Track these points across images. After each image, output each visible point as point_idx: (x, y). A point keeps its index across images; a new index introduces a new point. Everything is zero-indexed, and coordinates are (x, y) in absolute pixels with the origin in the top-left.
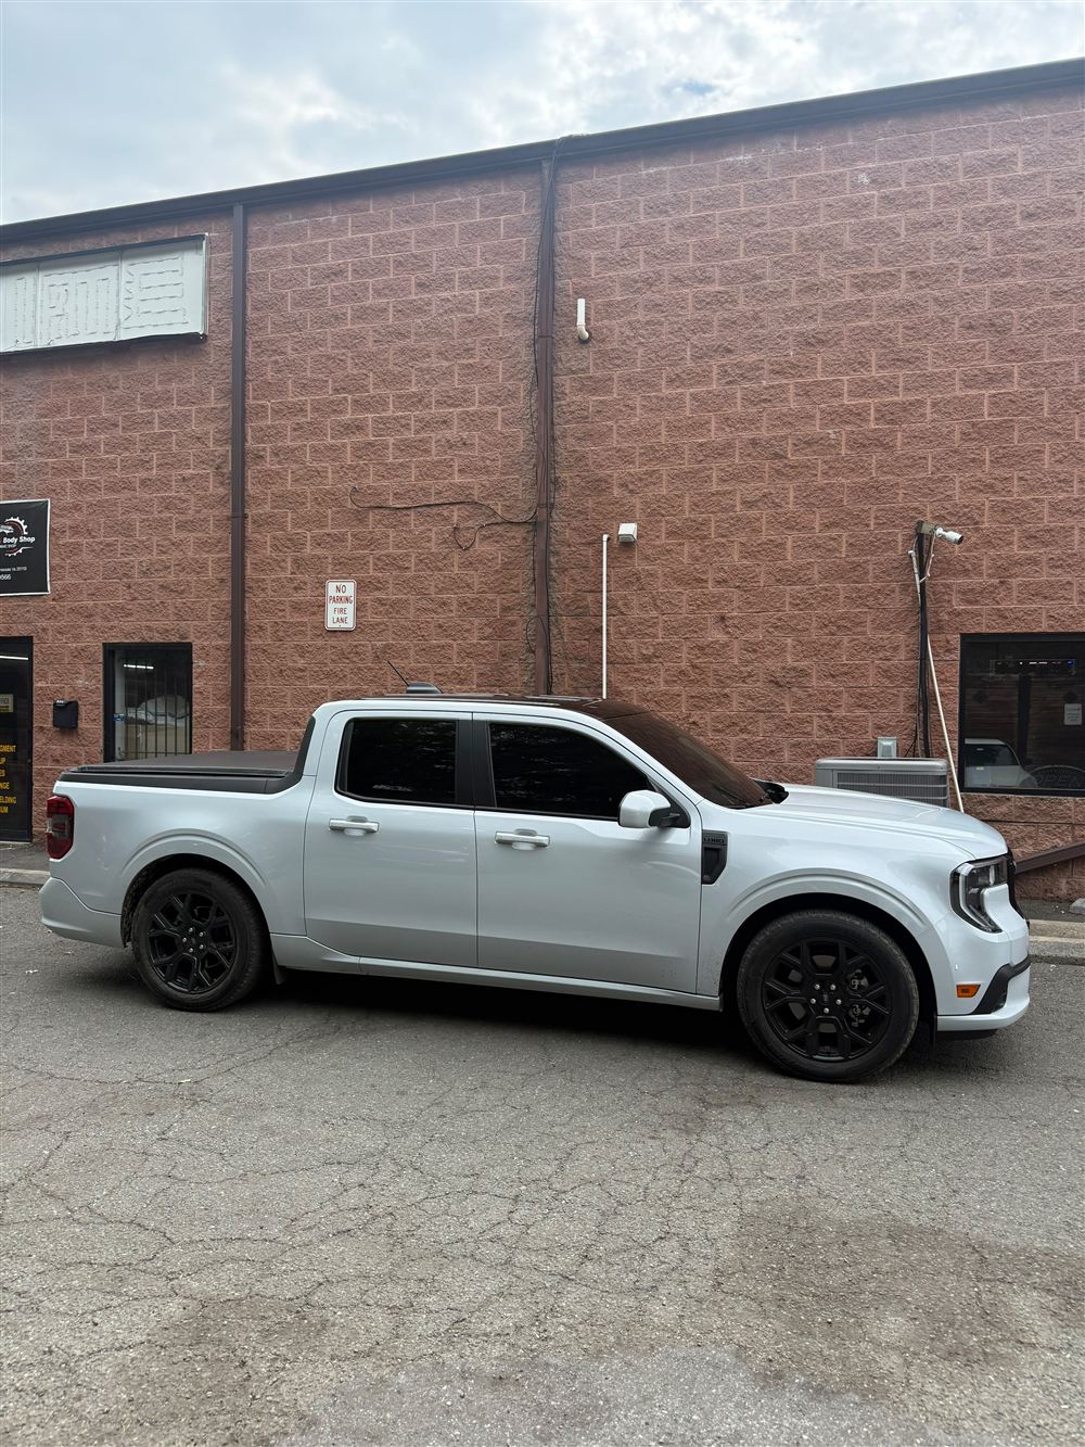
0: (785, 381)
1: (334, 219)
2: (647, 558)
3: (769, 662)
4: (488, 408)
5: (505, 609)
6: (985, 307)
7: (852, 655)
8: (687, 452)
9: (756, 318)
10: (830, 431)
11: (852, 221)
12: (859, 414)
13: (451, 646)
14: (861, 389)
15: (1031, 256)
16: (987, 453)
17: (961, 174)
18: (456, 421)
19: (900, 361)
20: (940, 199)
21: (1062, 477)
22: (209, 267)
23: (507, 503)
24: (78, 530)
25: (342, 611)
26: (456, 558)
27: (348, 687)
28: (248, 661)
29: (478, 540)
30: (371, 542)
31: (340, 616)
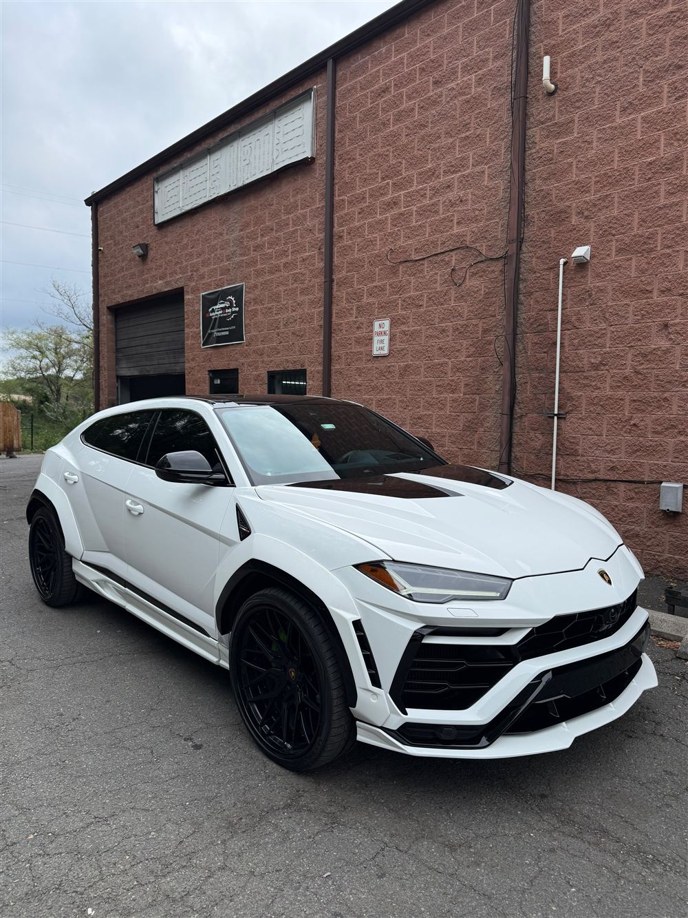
1: (383, 50)
4: (478, 169)
5: (485, 331)
8: (637, 173)
13: (447, 363)
18: (456, 184)
22: (316, 109)
23: (489, 243)
24: (256, 301)
25: (382, 341)
26: (453, 294)
27: (385, 397)
28: (332, 380)
29: (468, 277)
30: (400, 289)
31: (381, 346)
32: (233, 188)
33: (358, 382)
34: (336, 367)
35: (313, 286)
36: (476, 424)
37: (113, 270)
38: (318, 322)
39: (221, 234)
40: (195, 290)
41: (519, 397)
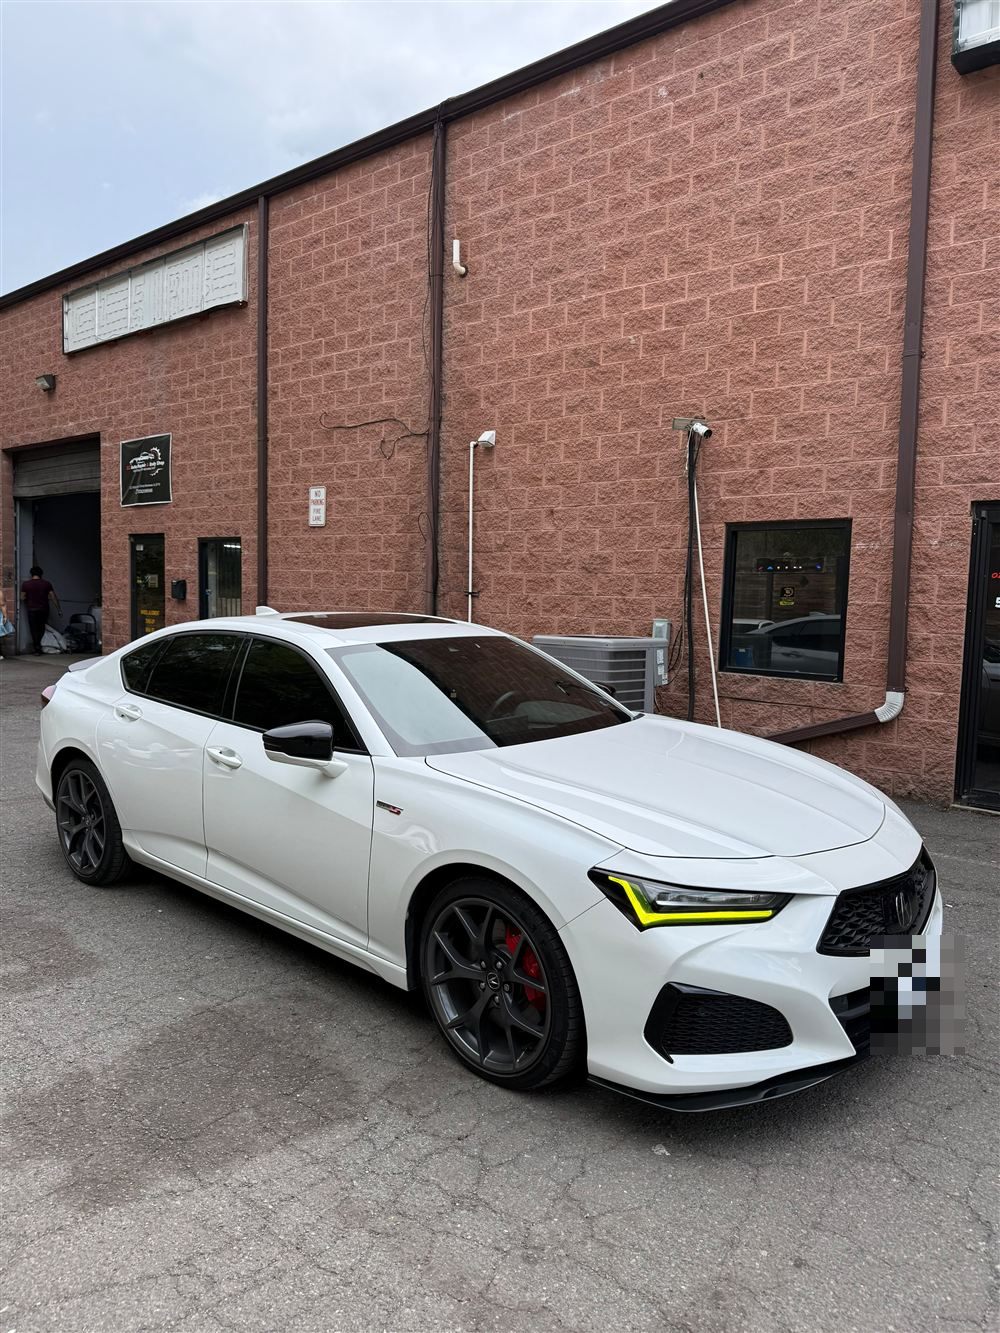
0: (599, 294)
1: (315, 197)
2: (501, 460)
3: (582, 551)
5: (413, 507)
6: (755, 202)
7: (642, 544)
8: (530, 365)
9: (579, 239)
10: (631, 337)
11: (653, 135)
12: (653, 319)
13: (380, 538)
14: (657, 294)
15: (797, 143)
16: (755, 345)
17: (741, 71)
18: (384, 352)
19: (688, 264)
20: (722, 99)
21: (817, 364)
22: (248, 248)
23: (413, 418)
24: (185, 455)
25: (318, 511)
26: (384, 467)
27: (322, 571)
28: (269, 551)
29: (396, 450)
30: (334, 456)
31: (317, 515)
32: (158, 322)
33: (296, 554)
34: (272, 536)
35: (247, 444)
36: (406, 601)
37: (10, 403)
38: (252, 485)
39: (145, 374)
40: (115, 437)
41: (442, 575)
